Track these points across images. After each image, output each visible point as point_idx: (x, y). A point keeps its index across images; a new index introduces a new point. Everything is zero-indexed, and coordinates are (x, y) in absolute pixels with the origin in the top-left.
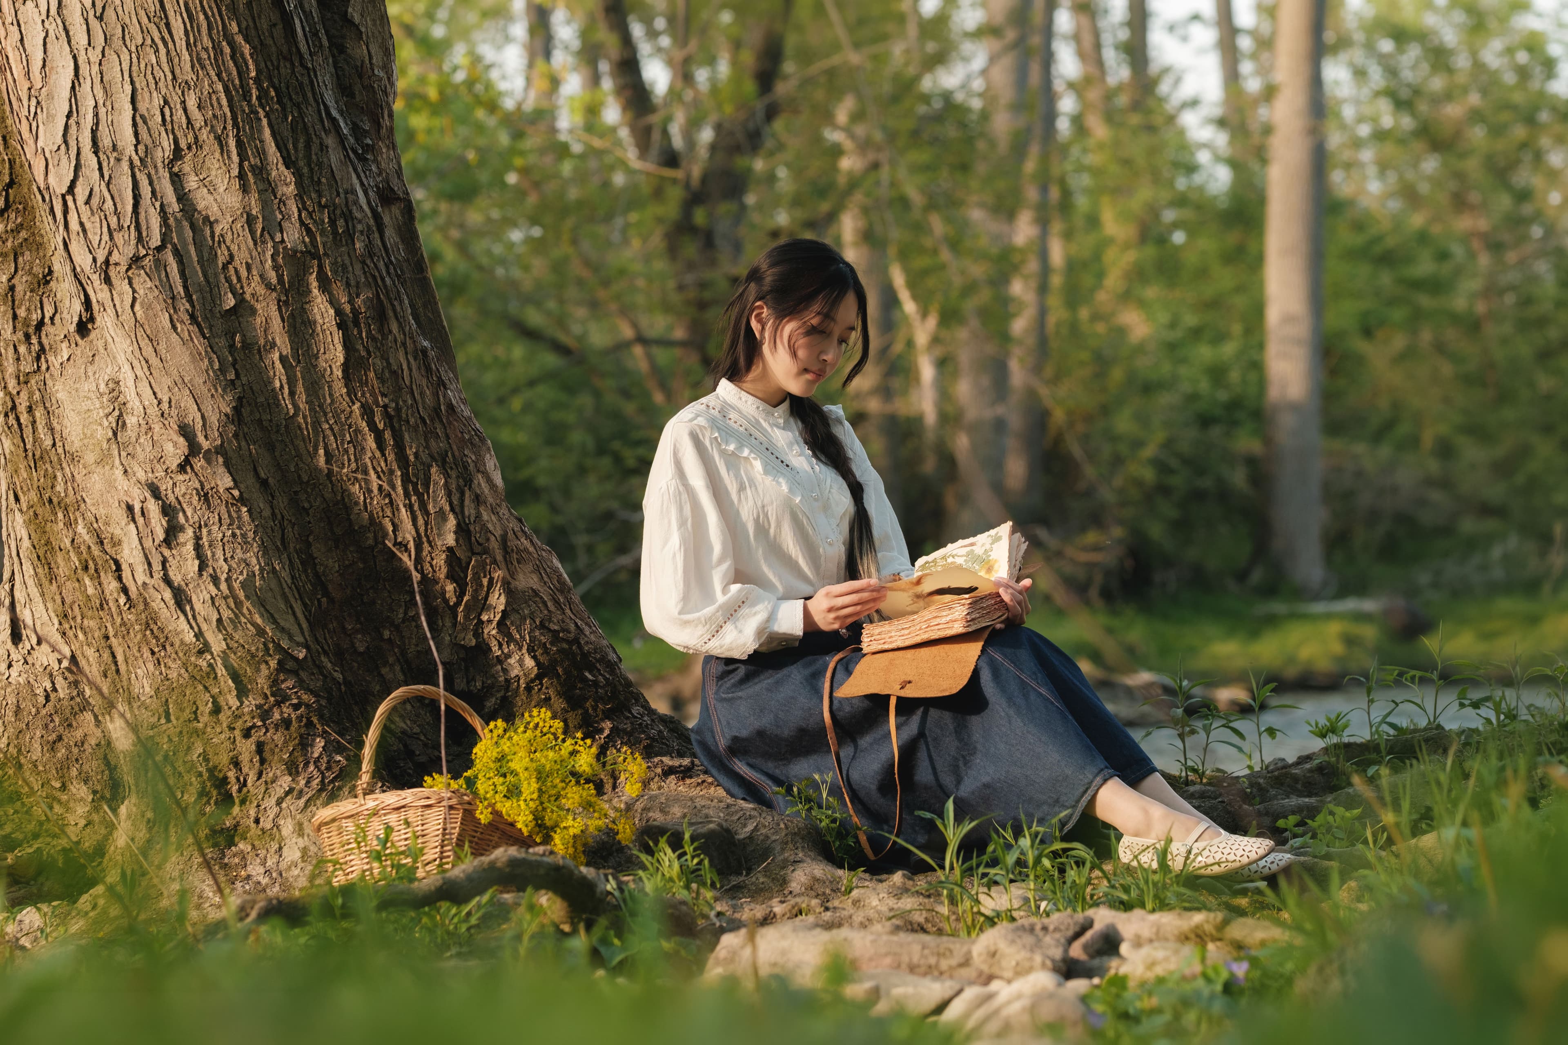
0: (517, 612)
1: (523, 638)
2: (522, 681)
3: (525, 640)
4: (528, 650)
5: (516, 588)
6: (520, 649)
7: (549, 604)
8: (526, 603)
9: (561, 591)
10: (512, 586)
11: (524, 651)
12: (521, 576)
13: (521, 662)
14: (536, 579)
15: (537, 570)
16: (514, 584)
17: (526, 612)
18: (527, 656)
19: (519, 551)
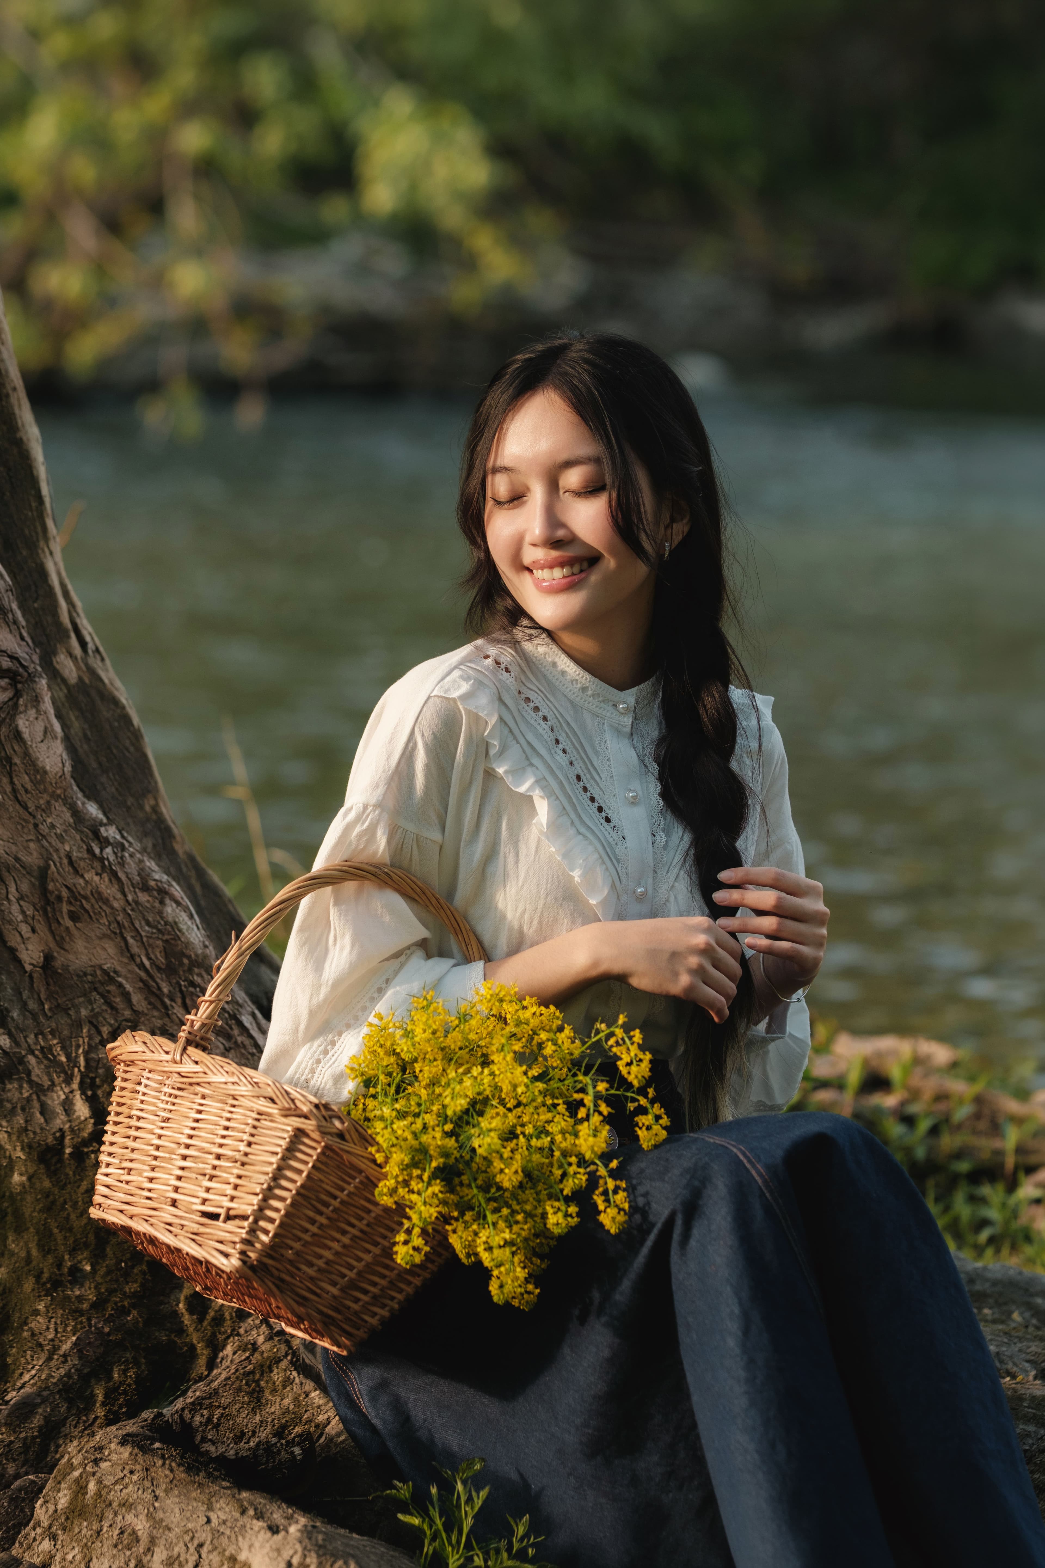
0: (66, 1011)
1: (73, 1061)
2: (67, 1141)
3: (76, 1064)
4: (82, 1084)
5: (66, 968)
6: (68, 1080)
7: (136, 998)
8: (85, 995)
9: (170, 971)
10: (57, 964)
11: (75, 1086)
12: (80, 945)
13: (68, 1106)
14: (111, 948)
15: (118, 933)
16: (60, 960)
17: (84, 1012)
18: (78, 1094)
19: (75, 896)
